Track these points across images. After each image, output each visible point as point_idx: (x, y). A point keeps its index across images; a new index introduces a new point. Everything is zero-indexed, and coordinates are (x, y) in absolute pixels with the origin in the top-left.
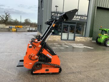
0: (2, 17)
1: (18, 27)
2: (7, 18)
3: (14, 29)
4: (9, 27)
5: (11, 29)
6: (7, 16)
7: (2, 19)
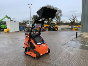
0: (71, 20)
1: (79, 27)
2: (74, 20)
3: (75, 28)
4: (71, 27)
5: (73, 28)
6: (74, 19)
7: (71, 22)
